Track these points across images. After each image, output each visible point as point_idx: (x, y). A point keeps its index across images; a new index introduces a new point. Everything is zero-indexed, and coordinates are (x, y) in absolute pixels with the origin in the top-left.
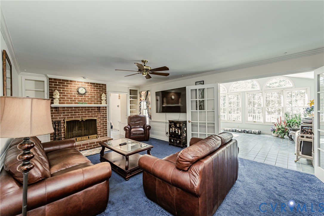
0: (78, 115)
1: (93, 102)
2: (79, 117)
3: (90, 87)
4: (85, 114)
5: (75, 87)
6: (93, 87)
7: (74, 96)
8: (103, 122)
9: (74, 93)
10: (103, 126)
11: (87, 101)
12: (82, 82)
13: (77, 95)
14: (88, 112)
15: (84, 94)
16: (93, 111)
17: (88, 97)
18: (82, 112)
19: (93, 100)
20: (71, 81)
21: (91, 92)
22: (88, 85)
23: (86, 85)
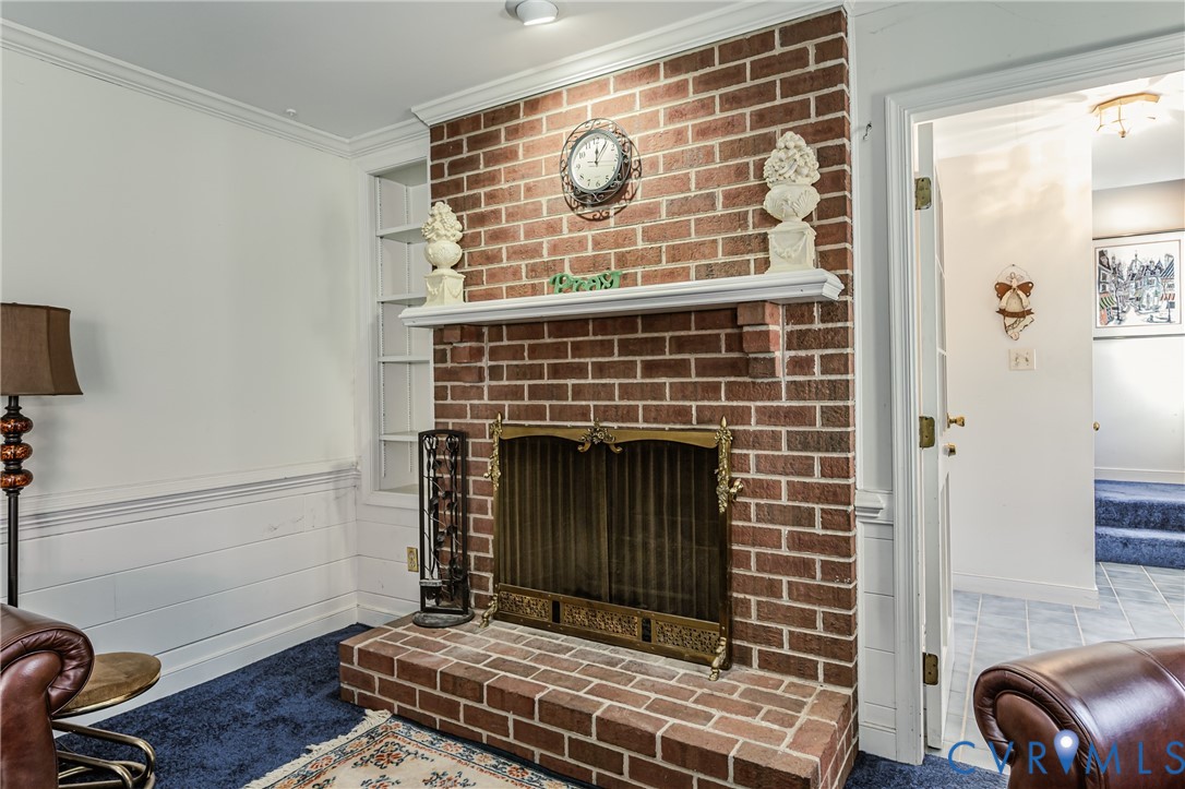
0: (578, 392)
1: (692, 264)
2: (583, 414)
3: (662, 108)
4: (626, 392)
5: (553, 143)
6: (692, 97)
7: (553, 228)
8: (796, 491)
9: (550, 201)
10: (798, 542)
11: (641, 259)
12: (600, 85)
13: (567, 216)
14: (650, 368)
15: (614, 192)
16: (692, 357)
17: (651, 211)
18: (600, 370)
19: (694, 238)
20: (533, 104)
21: (671, 162)
22: (652, 97)
23: (626, 103)
